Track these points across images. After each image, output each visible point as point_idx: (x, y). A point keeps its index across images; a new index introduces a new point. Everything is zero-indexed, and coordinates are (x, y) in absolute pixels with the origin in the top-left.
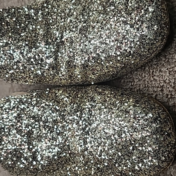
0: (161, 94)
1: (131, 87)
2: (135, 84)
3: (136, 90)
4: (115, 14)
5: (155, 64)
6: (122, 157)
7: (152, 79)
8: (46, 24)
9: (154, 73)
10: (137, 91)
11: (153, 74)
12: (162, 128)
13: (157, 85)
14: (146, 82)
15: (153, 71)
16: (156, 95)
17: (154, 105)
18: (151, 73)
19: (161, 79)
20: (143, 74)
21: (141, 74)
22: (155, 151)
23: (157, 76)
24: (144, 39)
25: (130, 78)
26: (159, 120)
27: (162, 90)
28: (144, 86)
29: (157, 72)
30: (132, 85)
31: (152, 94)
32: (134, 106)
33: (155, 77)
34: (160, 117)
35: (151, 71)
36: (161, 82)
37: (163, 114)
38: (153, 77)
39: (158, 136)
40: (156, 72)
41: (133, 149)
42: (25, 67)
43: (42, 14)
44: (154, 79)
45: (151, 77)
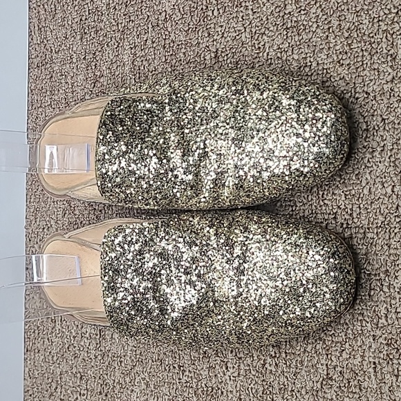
0: (333, 222)
1: (291, 213)
2: (297, 208)
3: (298, 217)
4: (282, 123)
5: (327, 185)
6: (289, 302)
7: (322, 204)
8: (179, 126)
9: (325, 196)
10: (300, 218)
11: (323, 197)
12: (341, 264)
13: (328, 212)
14: (313, 206)
15: (323, 194)
16: (327, 224)
17: (331, 237)
18: (320, 196)
19: (334, 204)
20: (310, 196)
21: (306, 196)
22: (332, 292)
23: (329, 200)
24: (321, 157)
25: (290, 201)
26: (338, 255)
27: (335, 218)
28: (310, 212)
29: (329, 195)
30: (292, 211)
31: (322, 222)
32: (306, 238)
33: (326, 202)
34: (338, 251)
35: (321, 193)
36: (334, 207)
37: (342, 248)
38: (323, 200)
39: (337, 274)
40: (327, 195)
41: (304, 292)
42: (150, 185)
43: (171, 110)
44: (325, 204)
45: (321, 201)
